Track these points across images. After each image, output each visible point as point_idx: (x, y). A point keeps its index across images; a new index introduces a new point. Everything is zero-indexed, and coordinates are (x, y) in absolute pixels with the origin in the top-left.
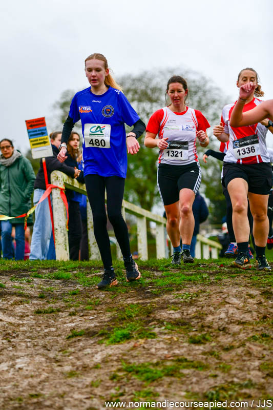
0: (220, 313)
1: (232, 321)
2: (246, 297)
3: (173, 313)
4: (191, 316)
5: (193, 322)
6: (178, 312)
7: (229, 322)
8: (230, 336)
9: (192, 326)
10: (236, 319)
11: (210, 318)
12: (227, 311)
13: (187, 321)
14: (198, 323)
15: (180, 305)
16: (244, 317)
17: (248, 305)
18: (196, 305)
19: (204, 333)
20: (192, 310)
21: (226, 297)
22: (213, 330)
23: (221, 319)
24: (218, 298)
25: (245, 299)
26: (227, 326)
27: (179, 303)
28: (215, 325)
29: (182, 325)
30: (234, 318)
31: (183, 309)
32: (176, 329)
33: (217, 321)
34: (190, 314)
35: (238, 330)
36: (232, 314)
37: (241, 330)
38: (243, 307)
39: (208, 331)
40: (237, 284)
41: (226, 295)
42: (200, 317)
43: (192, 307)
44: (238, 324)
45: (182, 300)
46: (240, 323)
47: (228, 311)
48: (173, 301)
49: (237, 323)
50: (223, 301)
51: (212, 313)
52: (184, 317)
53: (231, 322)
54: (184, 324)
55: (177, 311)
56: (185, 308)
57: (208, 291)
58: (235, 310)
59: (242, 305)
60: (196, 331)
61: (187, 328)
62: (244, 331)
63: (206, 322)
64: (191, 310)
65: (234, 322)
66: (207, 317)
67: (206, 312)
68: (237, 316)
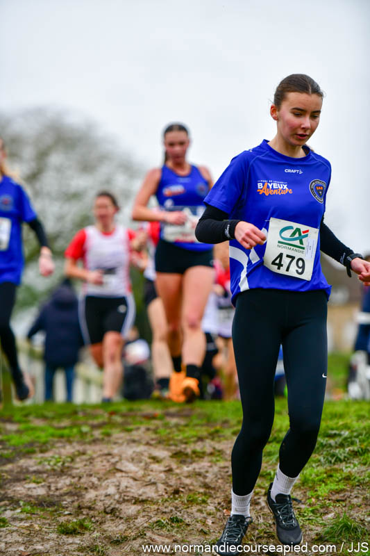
0: (108, 486)
1: (126, 498)
2: (149, 461)
3: (35, 488)
4: (61, 491)
5: (65, 500)
6: (42, 486)
7: (121, 499)
8: (122, 521)
9: (63, 508)
10: (131, 495)
11: (91, 494)
12: (117, 484)
13: (56, 499)
14: (73, 502)
15: (45, 475)
16: (144, 493)
17: (151, 473)
18: (70, 475)
19: (81, 517)
20: (64, 483)
21: (117, 462)
22: (96, 513)
23: (109, 495)
24: (105, 463)
25: (146, 464)
26: (117, 506)
27: (44, 472)
28: (100, 506)
29: (48, 507)
30: (128, 494)
31: (50, 480)
32: (39, 512)
33: (103, 498)
34: (61, 489)
35: (135, 513)
36: (127, 487)
37: (138, 512)
38: (143, 476)
39: (88, 514)
40: (134, 441)
41: (117, 459)
42: (76, 492)
43: (64, 477)
44: (135, 504)
45: (49, 467)
46: (137, 501)
47: (120, 483)
48: (35, 468)
49: (133, 501)
50: (112, 468)
51: (94, 487)
52: (51, 493)
53: (124, 501)
54: (51, 504)
55: (40, 485)
56: (53, 480)
57: (89, 452)
58: (131, 481)
59: (141, 473)
60: (70, 514)
61: (56, 511)
62: (144, 514)
63: (84, 500)
64: (62, 481)
65: (128, 501)
66: (87, 492)
67: (86, 486)
68: (133, 491)
